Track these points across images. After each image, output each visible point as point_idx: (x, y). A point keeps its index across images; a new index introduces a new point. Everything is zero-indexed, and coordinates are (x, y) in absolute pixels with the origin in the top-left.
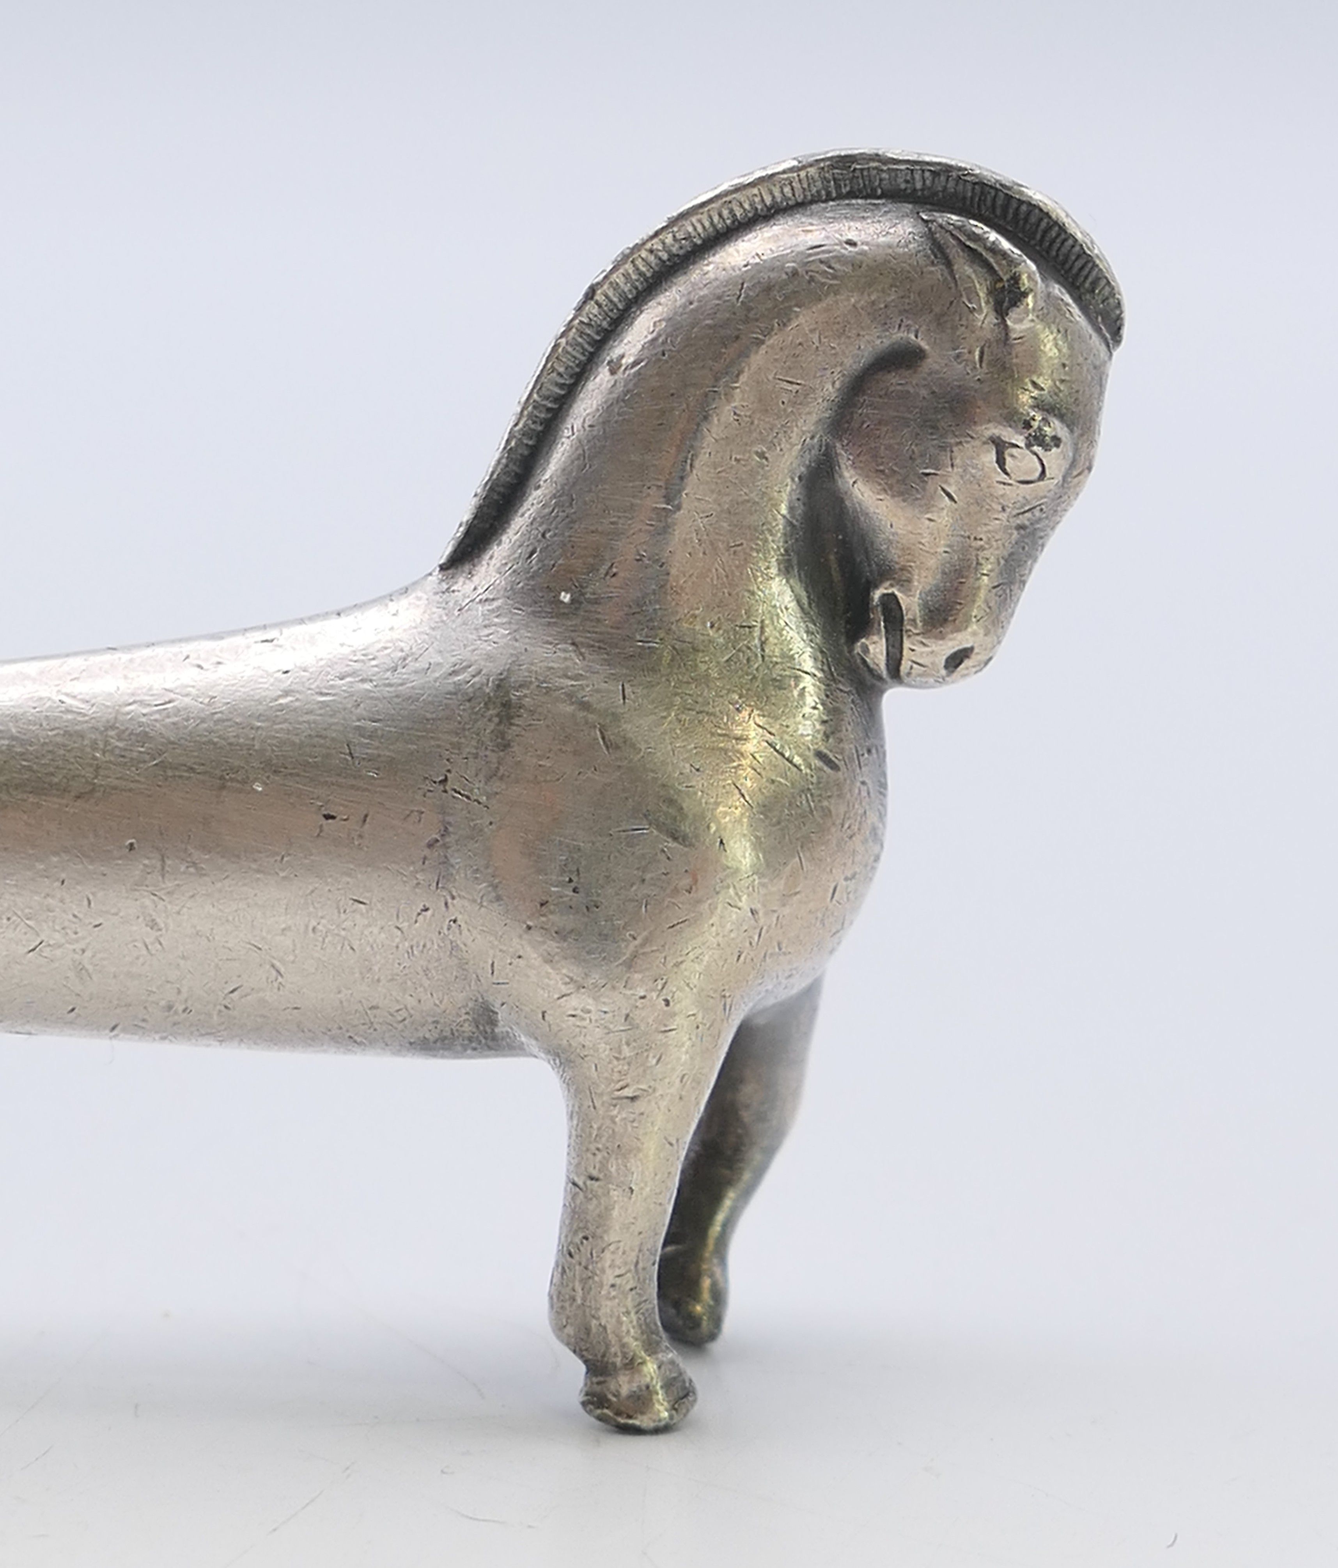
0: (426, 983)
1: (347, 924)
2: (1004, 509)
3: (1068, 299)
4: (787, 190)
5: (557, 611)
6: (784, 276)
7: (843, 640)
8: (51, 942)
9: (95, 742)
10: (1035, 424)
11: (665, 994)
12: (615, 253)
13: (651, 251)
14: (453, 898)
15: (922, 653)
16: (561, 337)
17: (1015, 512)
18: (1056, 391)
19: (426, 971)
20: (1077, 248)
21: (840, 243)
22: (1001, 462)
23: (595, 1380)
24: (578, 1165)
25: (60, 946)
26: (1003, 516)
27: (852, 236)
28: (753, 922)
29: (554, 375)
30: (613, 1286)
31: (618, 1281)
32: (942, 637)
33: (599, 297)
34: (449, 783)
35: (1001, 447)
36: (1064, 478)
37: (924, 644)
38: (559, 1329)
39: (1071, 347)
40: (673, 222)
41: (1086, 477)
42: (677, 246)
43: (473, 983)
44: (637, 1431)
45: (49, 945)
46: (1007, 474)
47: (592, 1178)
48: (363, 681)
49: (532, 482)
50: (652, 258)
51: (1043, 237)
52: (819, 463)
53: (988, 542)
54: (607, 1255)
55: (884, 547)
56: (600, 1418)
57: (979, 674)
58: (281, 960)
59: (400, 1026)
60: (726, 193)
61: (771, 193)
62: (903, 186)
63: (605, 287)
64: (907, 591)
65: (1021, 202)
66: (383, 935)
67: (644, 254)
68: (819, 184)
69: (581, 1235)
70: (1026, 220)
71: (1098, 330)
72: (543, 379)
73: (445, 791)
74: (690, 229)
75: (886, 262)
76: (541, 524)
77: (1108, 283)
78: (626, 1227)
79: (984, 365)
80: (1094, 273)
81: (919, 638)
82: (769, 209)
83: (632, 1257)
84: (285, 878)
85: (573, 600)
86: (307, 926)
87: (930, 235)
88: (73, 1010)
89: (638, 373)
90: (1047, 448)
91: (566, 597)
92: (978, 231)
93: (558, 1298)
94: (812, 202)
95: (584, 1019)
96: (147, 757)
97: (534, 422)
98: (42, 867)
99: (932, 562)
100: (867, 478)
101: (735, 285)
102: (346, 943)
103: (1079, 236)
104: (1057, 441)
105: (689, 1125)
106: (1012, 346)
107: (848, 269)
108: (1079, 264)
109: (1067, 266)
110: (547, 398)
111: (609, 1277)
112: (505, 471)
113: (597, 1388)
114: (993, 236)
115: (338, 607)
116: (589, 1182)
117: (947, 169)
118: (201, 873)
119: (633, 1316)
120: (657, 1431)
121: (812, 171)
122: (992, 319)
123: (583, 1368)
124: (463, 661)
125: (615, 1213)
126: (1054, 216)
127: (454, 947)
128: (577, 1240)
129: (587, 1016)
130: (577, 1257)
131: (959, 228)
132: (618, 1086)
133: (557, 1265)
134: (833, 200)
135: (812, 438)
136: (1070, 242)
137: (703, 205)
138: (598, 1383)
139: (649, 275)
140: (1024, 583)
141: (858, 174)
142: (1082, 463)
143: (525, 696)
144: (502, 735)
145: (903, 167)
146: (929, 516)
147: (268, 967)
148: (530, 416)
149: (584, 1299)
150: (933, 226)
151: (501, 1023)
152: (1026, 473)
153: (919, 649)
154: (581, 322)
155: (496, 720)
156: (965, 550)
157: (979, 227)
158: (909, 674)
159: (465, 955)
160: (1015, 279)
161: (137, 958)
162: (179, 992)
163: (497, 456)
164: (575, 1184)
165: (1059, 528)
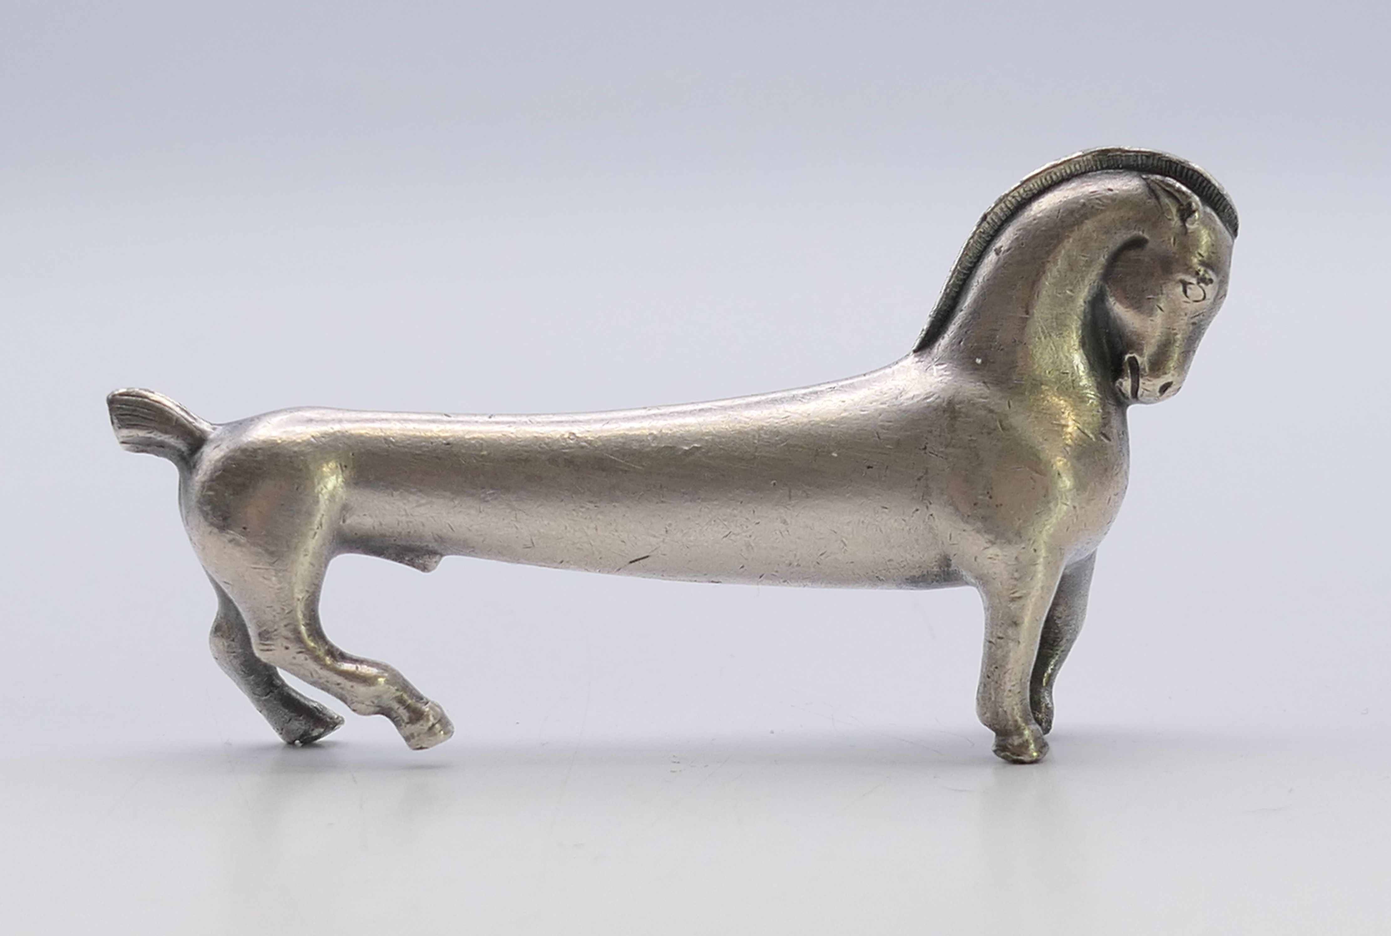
0: (917, 547)
1: (879, 519)
2: (1186, 315)
3: (1214, 214)
4: (1077, 166)
5: (976, 368)
6: (1079, 206)
7: (1110, 380)
8: (735, 532)
9: (754, 436)
10: (1201, 273)
11: (1035, 546)
12: (996, 198)
13: (1013, 197)
14: (931, 504)
15: (1148, 385)
16: (970, 239)
17: (1192, 316)
18: (1209, 257)
19: (917, 540)
20: (1216, 191)
21: (1105, 190)
22: (1185, 292)
23: (1001, 738)
24: (992, 633)
25: (739, 534)
26: (1186, 318)
27: (1110, 186)
28: (1074, 513)
29: (968, 257)
30: (1010, 691)
31: (1012, 688)
32: (1158, 377)
33: (988, 219)
34: (928, 449)
35: (1185, 284)
36: (1214, 300)
37: (1149, 380)
38: (982, 715)
39: (1216, 237)
40: (1024, 183)
41: (1224, 299)
42: (1025, 194)
43: (940, 546)
44: (1022, 762)
45: (734, 534)
46: (1187, 297)
47: (1000, 638)
48: (882, 404)
49: (958, 308)
50: (1013, 200)
51: (1200, 185)
52: (1097, 295)
53: (1179, 330)
54: (1007, 675)
55: (1129, 334)
56: (1003, 757)
57: (1175, 396)
58: (847, 539)
59: (902, 570)
60: (1048, 169)
61: (1070, 168)
62: (1132, 163)
63: (992, 214)
64: (1141, 355)
65: (1189, 169)
66: (896, 524)
67: (1010, 198)
68: (1092, 162)
69: (994, 666)
70: (1191, 177)
71: (1227, 229)
72: (963, 259)
73: (925, 453)
74: (1031, 186)
75: (1127, 198)
76: (964, 327)
77: (1231, 208)
78: (1017, 662)
79: (1176, 244)
80: (1224, 203)
81: (1147, 377)
82: (1069, 175)
83: (1019, 676)
84: (849, 497)
85: (983, 362)
86: (859, 520)
87: (1148, 185)
88: (742, 567)
89: (1010, 254)
90: (1207, 284)
91: (979, 361)
92: (1171, 183)
93: (982, 699)
94: (1089, 172)
95: (995, 560)
96: (779, 442)
97: (958, 280)
98: (731, 495)
99: (1153, 341)
100: (1121, 302)
101: (1056, 210)
102: (878, 529)
103: (1217, 185)
104: (1211, 281)
105: (1045, 612)
106: (1189, 236)
107: (1109, 201)
108: (1217, 198)
109: (1212, 199)
110: (964, 268)
111: (1008, 687)
112: (944, 304)
113: (1002, 743)
114: (1178, 185)
115: (864, 373)
116: (998, 640)
117: (1154, 154)
118: (807, 496)
119: (1019, 706)
120: (1032, 762)
121: (1089, 157)
122: (1179, 223)
123: (994, 734)
124: (930, 392)
125: (1011, 654)
126: (1204, 175)
127: (931, 528)
128: (992, 669)
129: (997, 558)
130: (992, 677)
131: (1162, 181)
132: (1012, 592)
133: (981, 683)
134: (1099, 170)
135: (1094, 282)
136: (1212, 188)
137: (1037, 174)
138: (1003, 740)
139: (1012, 208)
140: (1194, 351)
141: (1110, 158)
142: (1222, 293)
143: (963, 407)
144: (953, 425)
145: (1132, 154)
146: (1151, 318)
147: (839, 542)
148: (956, 277)
149: (995, 698)
150: (1149, 181)
151: (953, 565)
152: (1196, 297)
153: (1148, 383)
154: (981, 232)
155: (949, 419)
156: (1168, 334)
157: (1171, 181)
158: (1142, 395)
159: (936, 532)
160: (1190, 204)
161: (777, 539)
162: (795, 556)
163: (940, 296)
164: (990, 642)
165: (1211, 325)
